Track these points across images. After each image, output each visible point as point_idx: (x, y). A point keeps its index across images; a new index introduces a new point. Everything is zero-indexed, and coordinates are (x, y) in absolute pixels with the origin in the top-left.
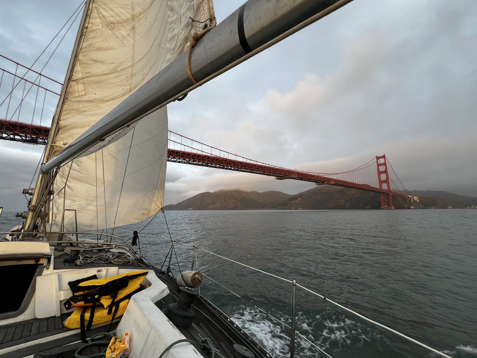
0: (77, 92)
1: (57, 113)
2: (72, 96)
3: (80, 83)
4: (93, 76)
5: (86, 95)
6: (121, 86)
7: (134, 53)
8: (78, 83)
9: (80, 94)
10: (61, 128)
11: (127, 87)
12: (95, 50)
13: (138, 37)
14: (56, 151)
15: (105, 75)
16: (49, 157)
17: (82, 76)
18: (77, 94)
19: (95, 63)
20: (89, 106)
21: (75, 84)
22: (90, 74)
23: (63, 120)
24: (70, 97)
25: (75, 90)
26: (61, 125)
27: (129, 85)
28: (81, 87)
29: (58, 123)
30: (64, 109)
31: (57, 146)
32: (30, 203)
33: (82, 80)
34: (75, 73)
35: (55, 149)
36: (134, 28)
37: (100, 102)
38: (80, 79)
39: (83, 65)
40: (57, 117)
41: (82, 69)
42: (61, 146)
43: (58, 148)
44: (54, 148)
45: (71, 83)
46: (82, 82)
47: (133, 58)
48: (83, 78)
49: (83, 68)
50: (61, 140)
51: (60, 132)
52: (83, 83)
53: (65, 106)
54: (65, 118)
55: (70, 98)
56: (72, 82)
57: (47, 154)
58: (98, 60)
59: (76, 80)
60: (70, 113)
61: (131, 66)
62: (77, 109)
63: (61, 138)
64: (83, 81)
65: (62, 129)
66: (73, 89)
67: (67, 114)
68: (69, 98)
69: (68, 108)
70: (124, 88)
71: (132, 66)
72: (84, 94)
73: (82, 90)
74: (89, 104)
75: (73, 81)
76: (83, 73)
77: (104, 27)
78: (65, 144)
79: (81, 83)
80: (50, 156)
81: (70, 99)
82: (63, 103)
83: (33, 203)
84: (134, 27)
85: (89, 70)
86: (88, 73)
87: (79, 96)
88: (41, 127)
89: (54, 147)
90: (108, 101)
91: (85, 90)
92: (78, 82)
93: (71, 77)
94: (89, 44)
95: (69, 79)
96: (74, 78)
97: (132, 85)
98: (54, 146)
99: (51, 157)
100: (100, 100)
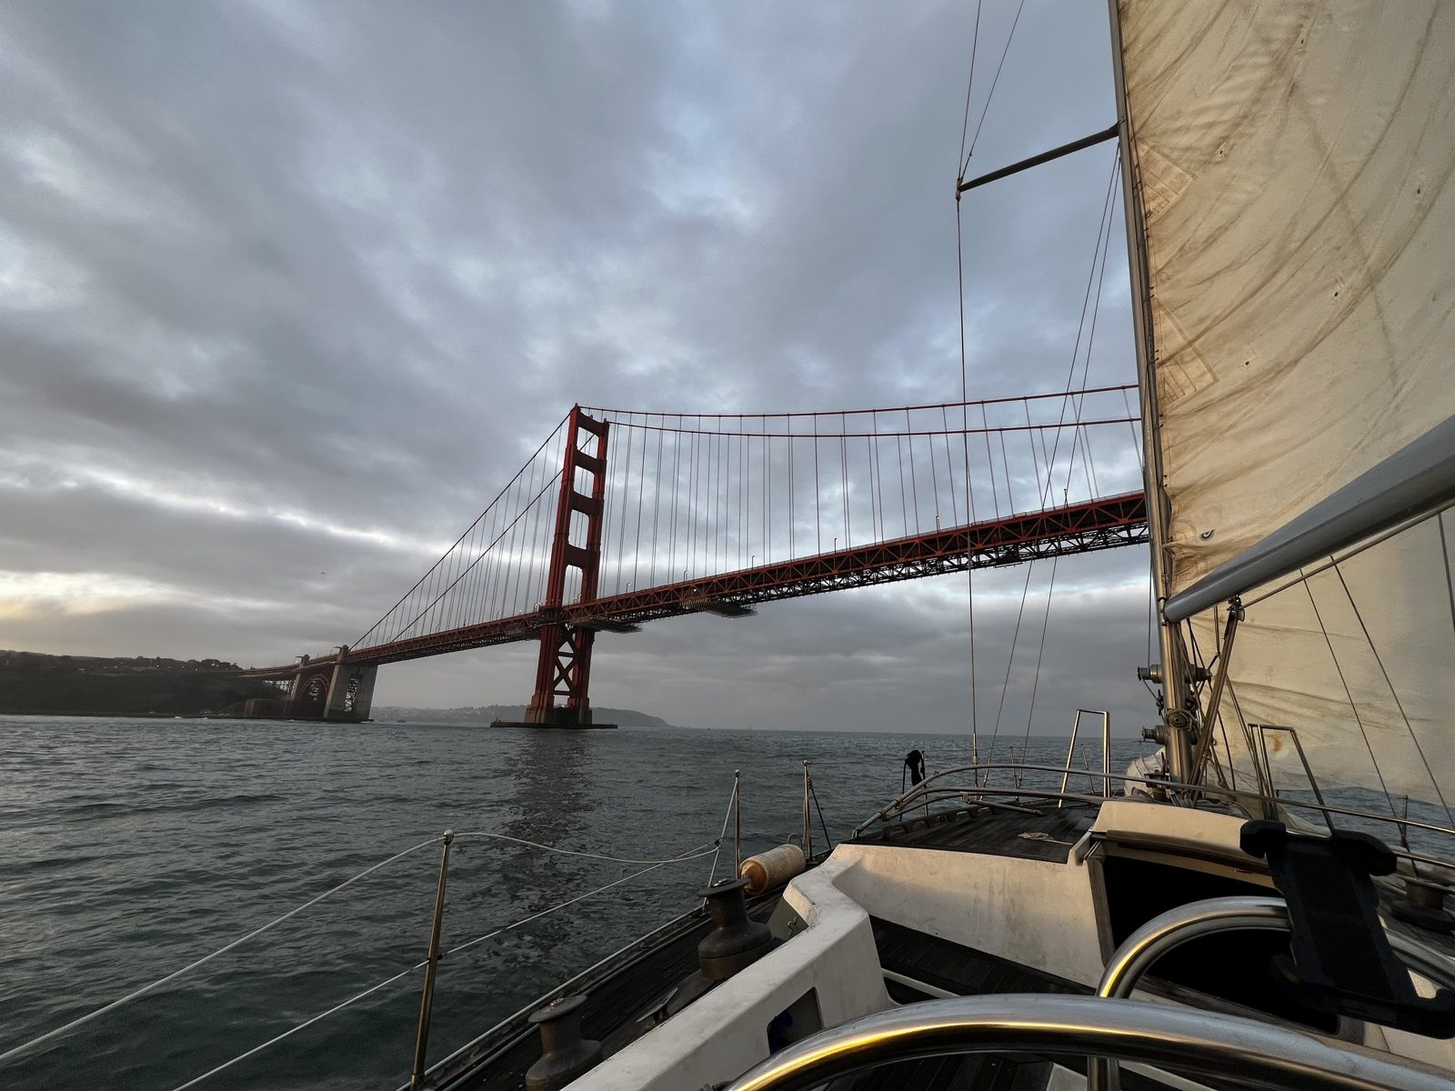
0: (1188, 386)
1: (1150, 463)
2: (1176, 403)
3: (1186, 359)
4: (1218, 320)
5: (1218, 380)
6: (1325, 288)
7: (1329, 156)
8: (1183, 363)
9: (1199, 386)
10: (1174, 496)
11: (1350, 281)
12: (1203, 250)
13: (1320, 100)
14: (1180, 561)
15: (1253, 294)
16: (1167, 578)
17: (1185, 338)
18: (1189, 392)
19: (1213, 282)
20: (1239, 406)
21: (1174, 369)
22: (1208, 322)
23: (1172, 473)
24: (1168, 409)
25: (1181, 382)
26: (1170, 488)
27: (1354, 268)
28: (1195, 369)
29: (1160, 486)
30: (1164, 445)
31: (1181, 547)
32: (1161, 702)
33: (1190, 349)
34: (1161, 340)
35: (1178, 556)
36: (1293, 88)
37: (1273, 378)
38: (1183, 348)
39: (1180, 311)
40: (1152, 472)
41: (1178, 321)
42: (1195, 544)
43: (1185, 551)
44: (1173, 553)
45: (1158, 371)
46: (1195, 355)
47: (1333, 176)
48: (1190, 343)
49: (1179, 317)
50: (1189, 527)
51: (1174, 508)
52: (1199, 355)
53: (1166, 437)
54: (1174, 466)
55: (1172, 409)
56: (1159, 367)
57: (1160, 572)
58: (1218, 269)
59: (1171, 357)
60: (1186, 449)
61: (1335, 204)
62: (1203, 430)
63: (1187, 522)
64: (1195, 350)
65: (1178, 497)
66: (1173, 383)
67: (1177, 455)
68: (1167, 413)
69: (1175, 438)
70: (1337, 289)
71: (1341, 199)
72: (1212, 381)
73: (1203, 374)
74: (1238, 402)
75: (1163, 363)
76: (1184, 330)
77: (1197, 173)
78: (1205, 536)
79: (1193, 359)
80: (1170, 576)
81: (1174, 412)
82: (1156, 429)
83: (1171, 703)
84: (1294, 84)
85: (1202, 312)
86: (1201, 320)
87: (1197, 393)
88: (1015, 518)
89: (1174, 549)
90: (1296, 362)
91: (1210, 370)
92: (1181, 359)
93: (1153, 356)
94: (1178, 248)
95: (1149, 362)
96: (1161, 355)
97: (1370, 261)
98: (1174, 546)
99: (1174, 577)
100: (1269, 372)
